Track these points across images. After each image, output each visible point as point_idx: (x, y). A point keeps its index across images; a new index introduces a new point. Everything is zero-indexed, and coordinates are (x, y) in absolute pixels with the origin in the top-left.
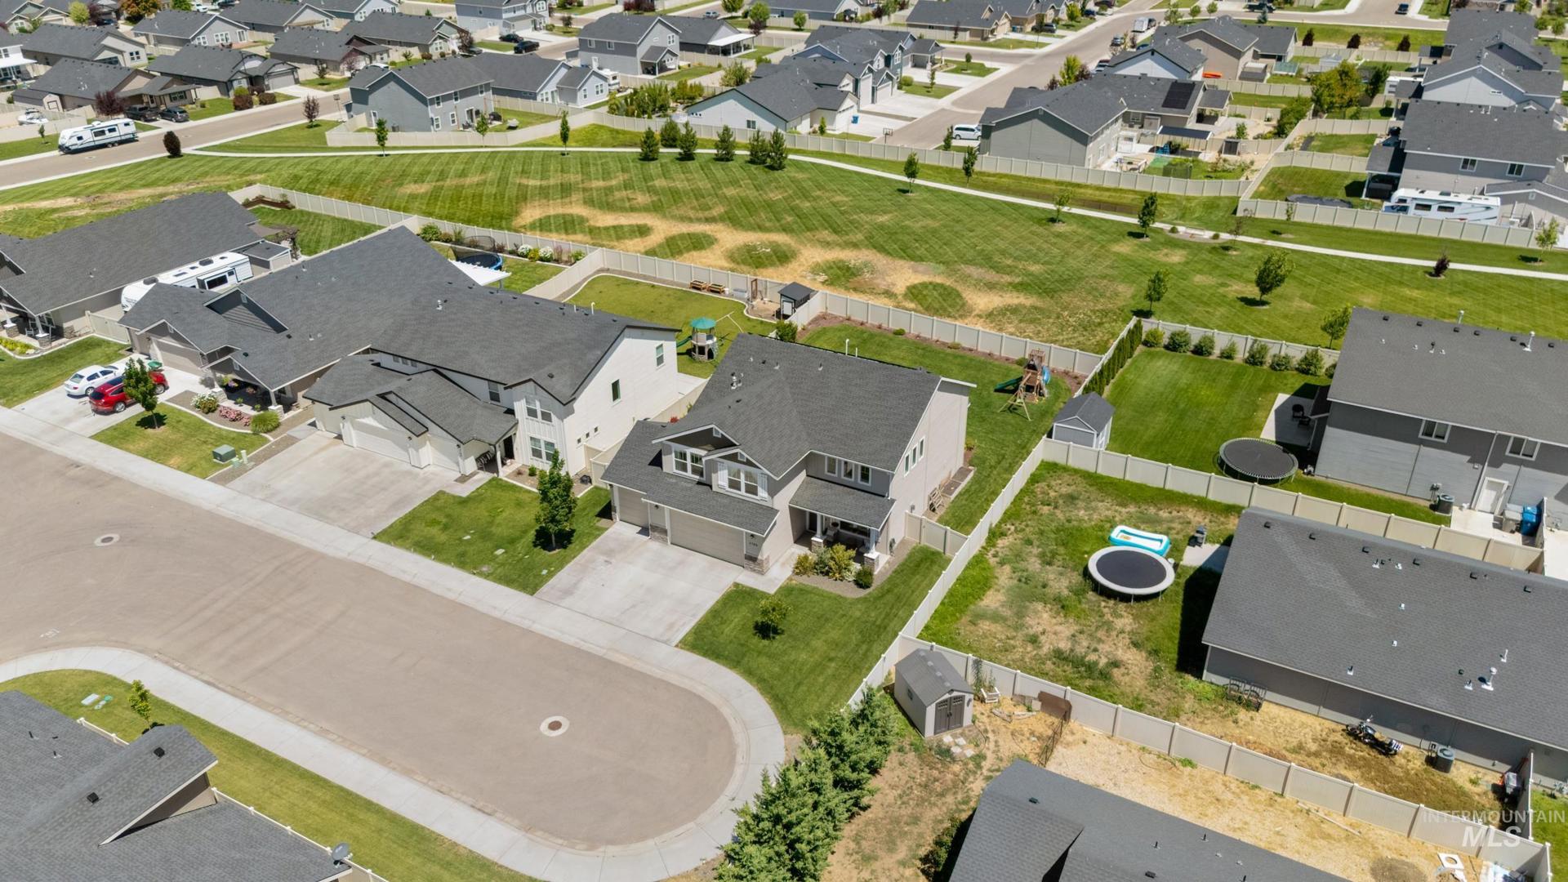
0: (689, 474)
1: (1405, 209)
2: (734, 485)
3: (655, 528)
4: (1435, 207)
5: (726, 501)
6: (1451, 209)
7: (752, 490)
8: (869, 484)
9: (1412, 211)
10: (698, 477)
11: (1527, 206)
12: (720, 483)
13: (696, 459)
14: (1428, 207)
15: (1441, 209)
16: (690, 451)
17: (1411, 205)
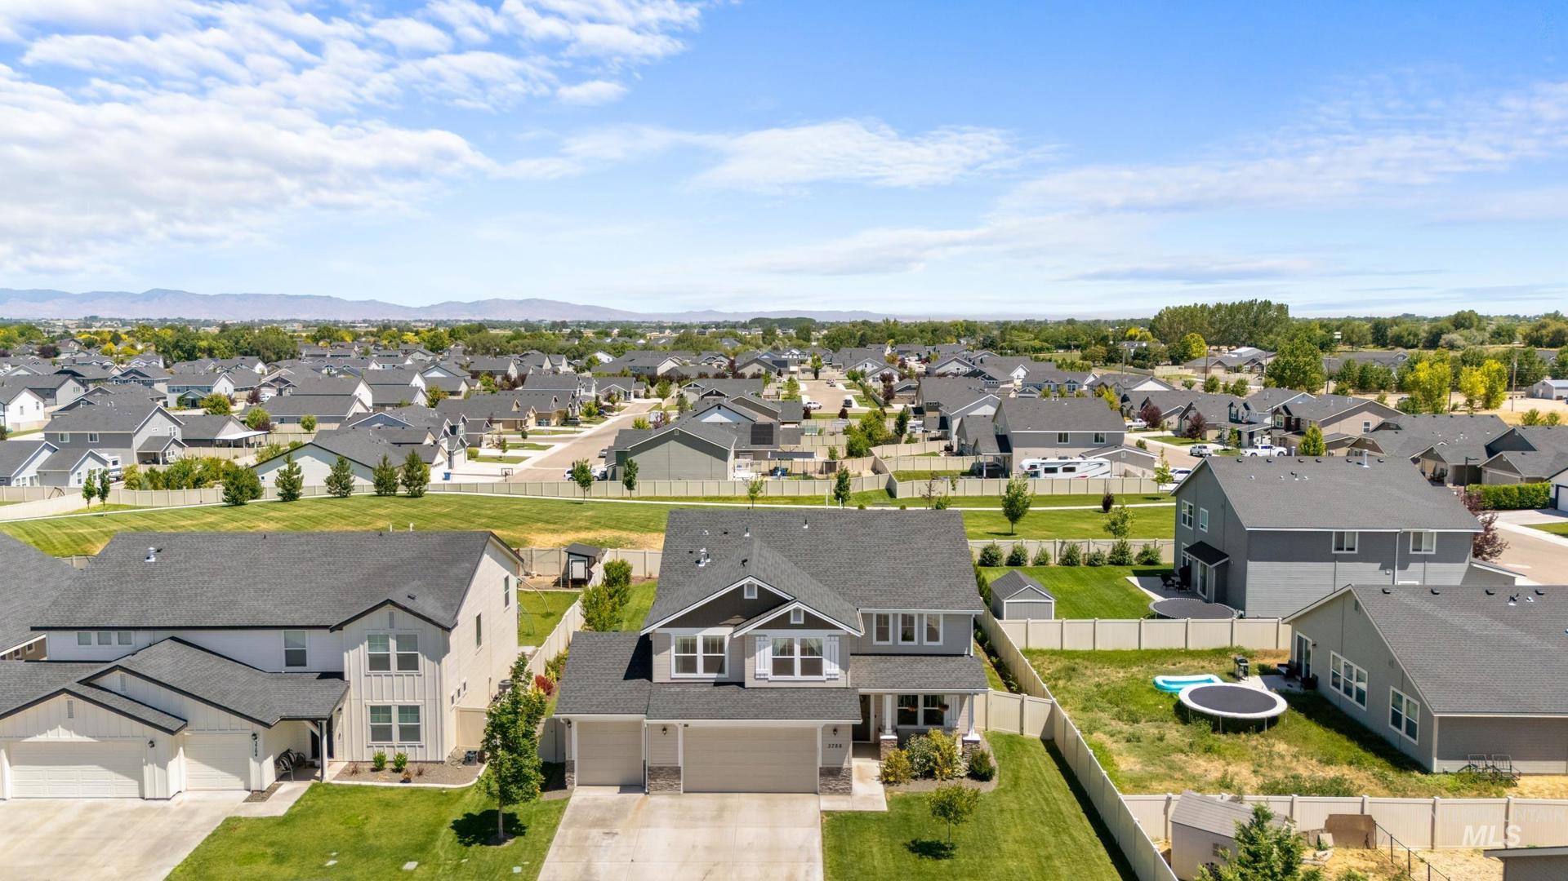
0: (700, 673)
1: (1036, 474)
2: (782, 666)
3: (656, 772)
4: (1060, 470)
5: (774, 695)
6: (1072, 470)
7: (812, 667)
8: (941, 642)
9: (1043, 475)
10: (714, 675)
11: (1122, 464)
12: (758, 671)
13: (713, 645)
14: (1054, 470)
15: (1066, 470)
16: (701, 635)
17: (1041, 470)
